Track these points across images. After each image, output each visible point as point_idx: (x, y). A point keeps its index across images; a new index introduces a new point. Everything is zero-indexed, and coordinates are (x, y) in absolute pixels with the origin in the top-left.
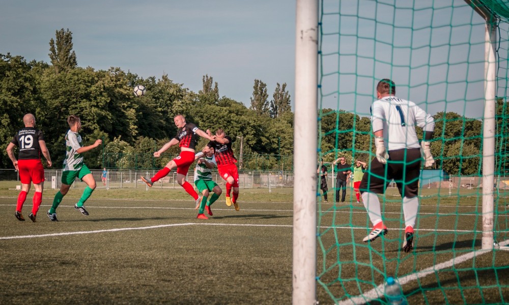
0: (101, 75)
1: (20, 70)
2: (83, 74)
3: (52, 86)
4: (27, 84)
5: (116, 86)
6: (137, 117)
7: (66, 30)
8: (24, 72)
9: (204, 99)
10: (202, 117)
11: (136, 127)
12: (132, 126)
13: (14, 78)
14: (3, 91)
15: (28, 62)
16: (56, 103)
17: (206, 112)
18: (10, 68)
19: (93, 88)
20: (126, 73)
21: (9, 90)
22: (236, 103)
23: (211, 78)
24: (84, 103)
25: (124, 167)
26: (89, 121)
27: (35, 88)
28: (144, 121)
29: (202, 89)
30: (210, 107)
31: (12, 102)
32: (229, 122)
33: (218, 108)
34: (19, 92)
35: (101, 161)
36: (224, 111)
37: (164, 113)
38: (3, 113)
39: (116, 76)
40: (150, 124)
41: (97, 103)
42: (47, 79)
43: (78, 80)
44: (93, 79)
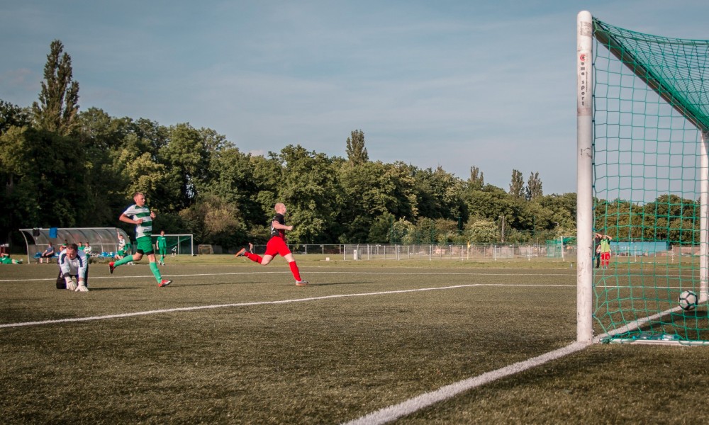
0: (388, 167)
1: (323, 164)
2: (373, 167)
3: (350, 177)
4: (329, 176)
5: (400, 176)
6: (418, 201)
7: (359, 131)
8: (327, 166)
9: (472, 186)
10: (470, 200)
11: (417, 209)
12: (414, 209)
13: (319, 171)
14: (310, 181)
15: (329, 158)
16: (353, 190)
17: (474, 196)
18: (315, 163)
19: (382, 178)
20: (408, 165)
21: (315, 180)
22: (498, 188)
23: (477, 169)
24: (375, 191)
25: (408, 241)
26: (379, 204)
27: (335, 179)
28: (424, 204)
29: (470, 178)
30: (477, 192)
31: (317, 190)
32: (492, 204)
33: (483, 193)
34: (323, 182)
35: (389, 237)
36: (488, 196)
37: (440, 197)
38: (311, 199)
39: (400, 168)
40: (428, 207)
41: (385, 190)
42: (345, 171)
43: (369, 172)
44: (381, 171)
